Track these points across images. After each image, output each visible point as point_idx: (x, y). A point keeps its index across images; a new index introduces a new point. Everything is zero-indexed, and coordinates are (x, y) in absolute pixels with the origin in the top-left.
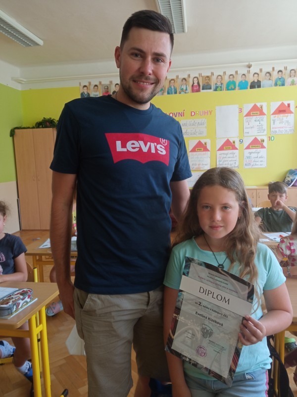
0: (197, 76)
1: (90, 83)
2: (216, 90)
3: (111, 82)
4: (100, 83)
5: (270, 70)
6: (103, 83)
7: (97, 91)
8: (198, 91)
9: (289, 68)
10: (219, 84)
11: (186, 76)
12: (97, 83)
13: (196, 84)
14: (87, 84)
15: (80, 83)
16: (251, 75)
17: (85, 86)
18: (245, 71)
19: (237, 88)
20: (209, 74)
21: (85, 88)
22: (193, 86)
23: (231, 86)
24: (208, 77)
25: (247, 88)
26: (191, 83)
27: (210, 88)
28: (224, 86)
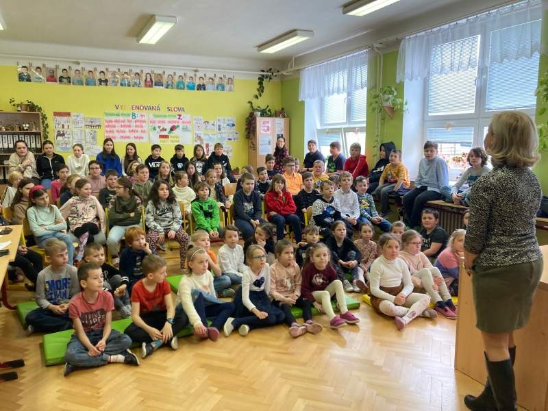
0: (150, 72)
2: (167, 88)
3: (57, 67)
5: (212, 76)
6: (47, 66)
7: (39, 74)
8: (151, 86)
9: (227, 77)
10: (170, 82)
11: (139, 71)
13: (149, 80)
15: (18, 63)
16: (198, 78)
17: (24, 67)
18: (192, 74)
19: (186, 88)
20: (161, 72)
21: (25, 69)
22: (146, 81)
23: (180, 86)
24: (160, 75)
25: (194, 89)
26: (144, 78)
27: (162, 85)
28: (175, 85)
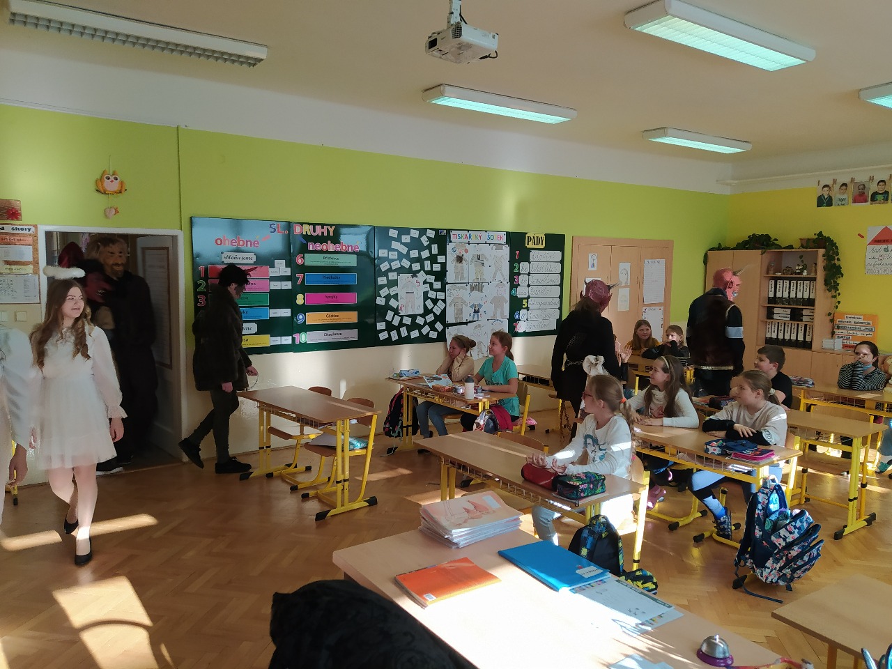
1: (835, 181)
4: (853, 180)
7: (844, 193)
12: (847, 181)
14: (830, 183)
15: (819, 181)
17: (826, 186)
21: (826, 189)
